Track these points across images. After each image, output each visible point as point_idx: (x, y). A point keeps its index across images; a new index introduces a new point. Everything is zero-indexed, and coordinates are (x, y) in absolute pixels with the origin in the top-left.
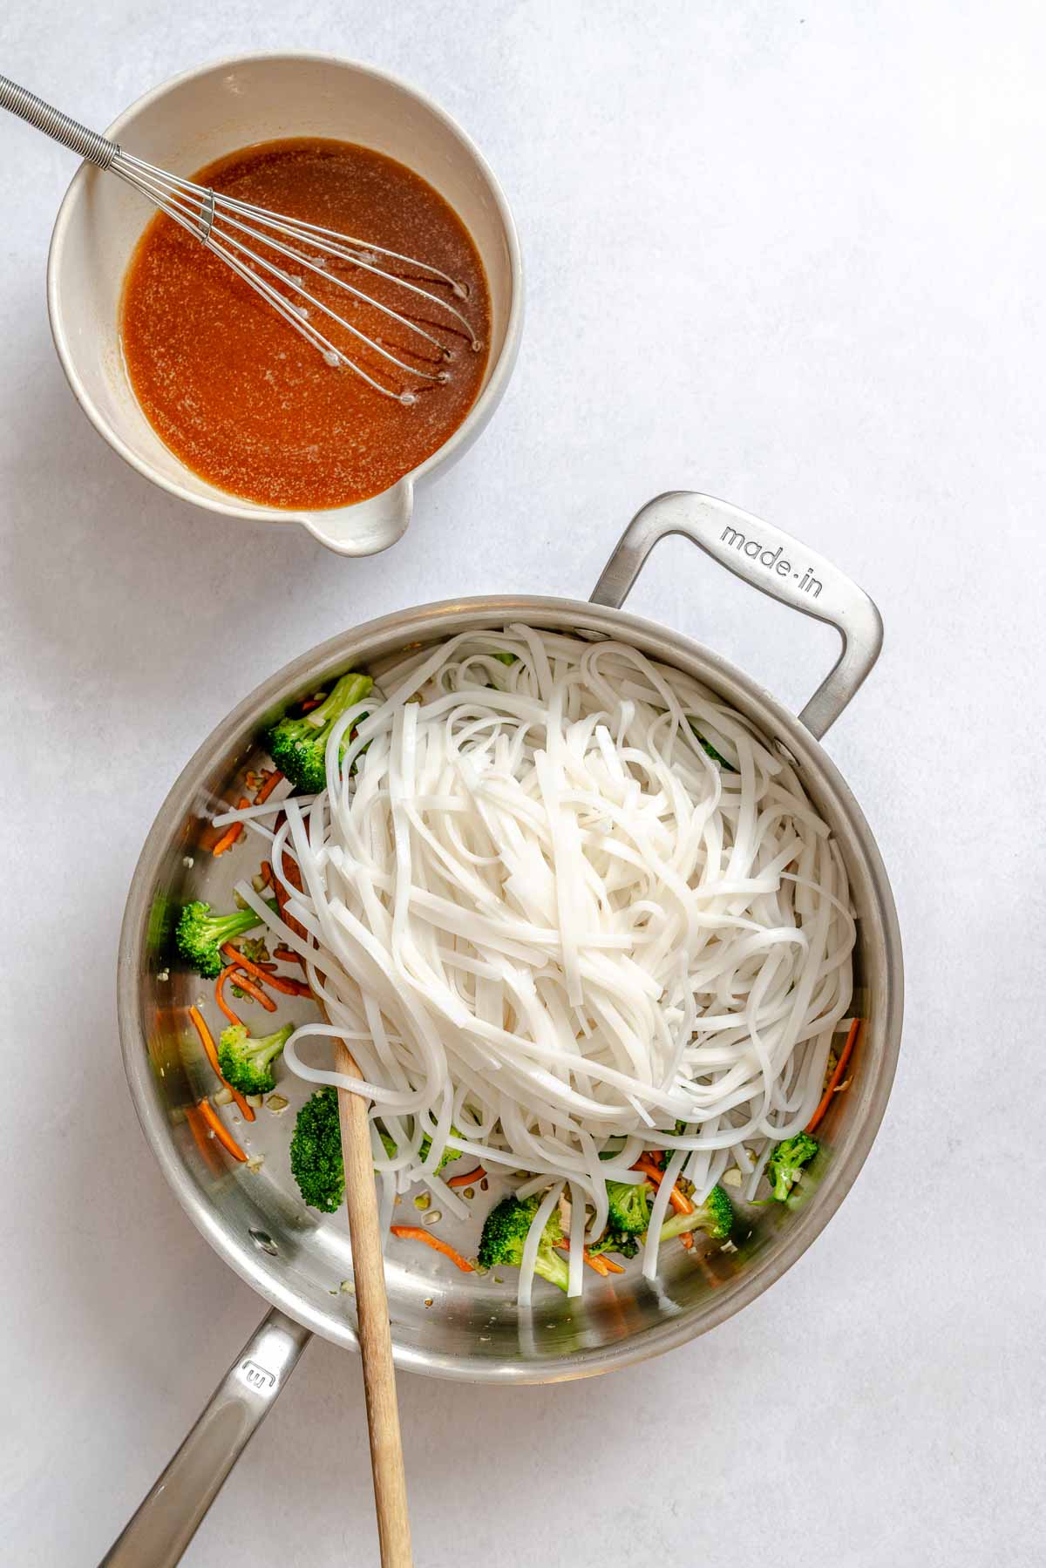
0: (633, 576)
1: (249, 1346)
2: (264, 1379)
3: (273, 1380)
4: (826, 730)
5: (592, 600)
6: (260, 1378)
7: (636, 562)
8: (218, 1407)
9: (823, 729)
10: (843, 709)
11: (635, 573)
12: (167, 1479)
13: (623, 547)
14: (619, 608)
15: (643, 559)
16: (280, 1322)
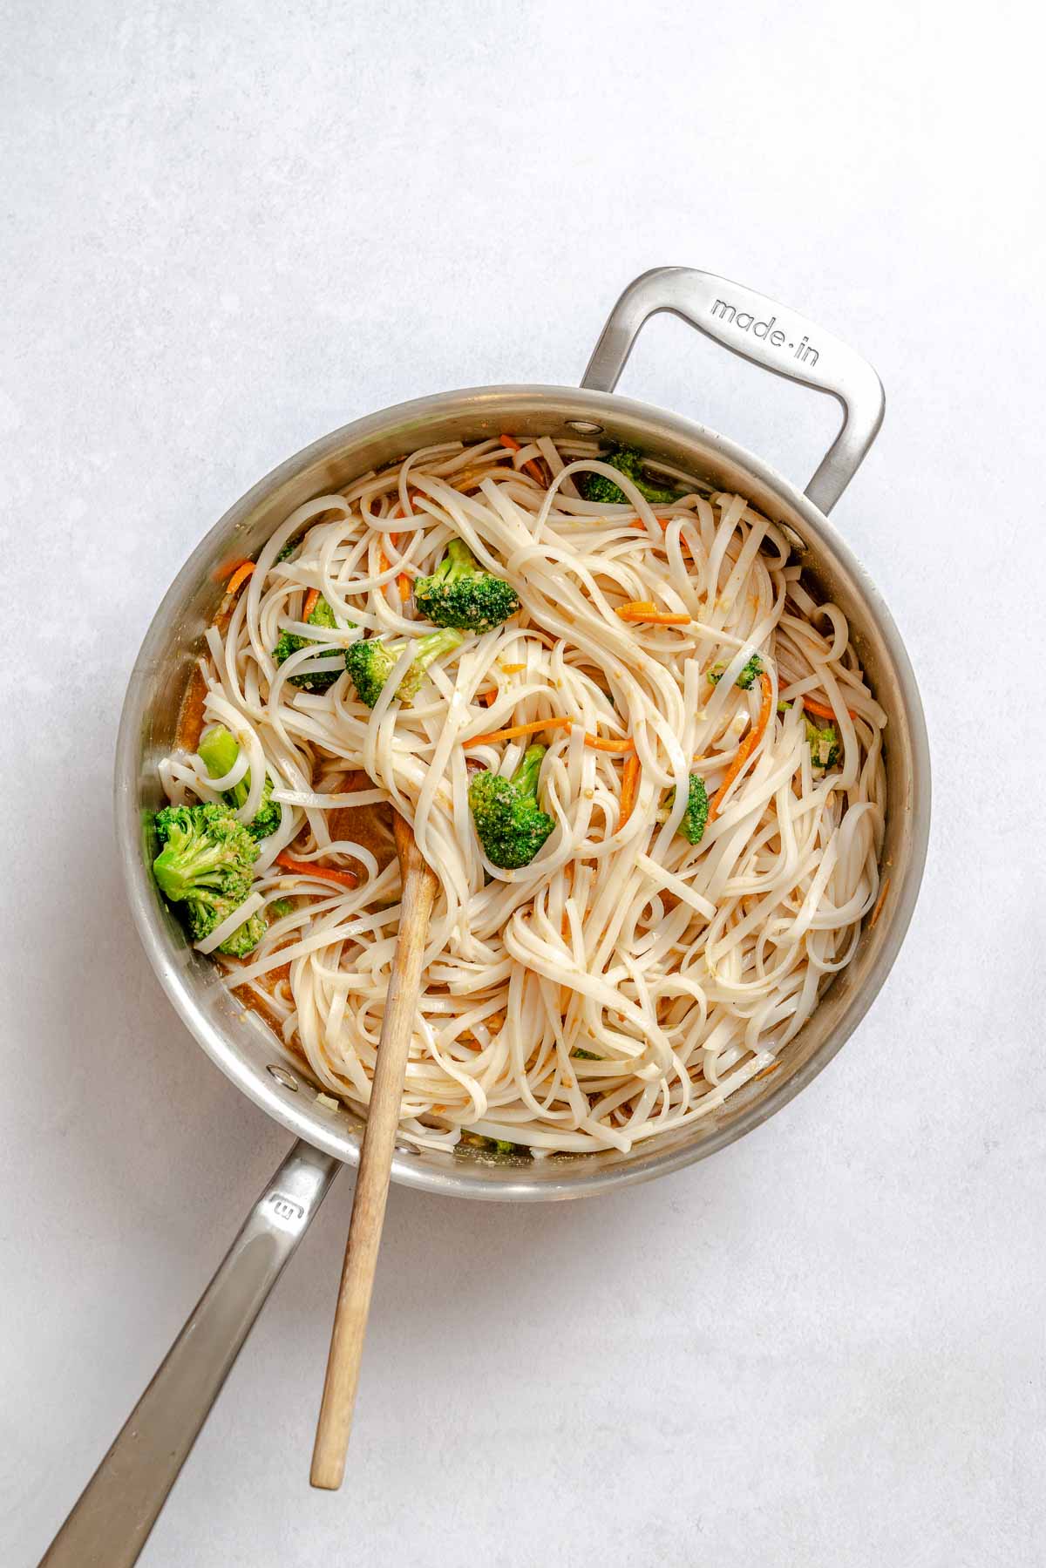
0: (623, 360)
1: (275, 1180)
2: (292, 1211)
3: (302, 1211)
4: (833, 504)
5: (583, 386)
6: (288, 1210)
7: (625, 343)
8: (246, 1240)
9: (830, 505)
10: (849, 481)
11: (624, 355)
12: (198, 1317)
13: (611, 328)
14: (612, 392)
15: (632, 338)
16: (308, 1156)
